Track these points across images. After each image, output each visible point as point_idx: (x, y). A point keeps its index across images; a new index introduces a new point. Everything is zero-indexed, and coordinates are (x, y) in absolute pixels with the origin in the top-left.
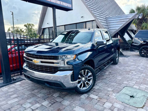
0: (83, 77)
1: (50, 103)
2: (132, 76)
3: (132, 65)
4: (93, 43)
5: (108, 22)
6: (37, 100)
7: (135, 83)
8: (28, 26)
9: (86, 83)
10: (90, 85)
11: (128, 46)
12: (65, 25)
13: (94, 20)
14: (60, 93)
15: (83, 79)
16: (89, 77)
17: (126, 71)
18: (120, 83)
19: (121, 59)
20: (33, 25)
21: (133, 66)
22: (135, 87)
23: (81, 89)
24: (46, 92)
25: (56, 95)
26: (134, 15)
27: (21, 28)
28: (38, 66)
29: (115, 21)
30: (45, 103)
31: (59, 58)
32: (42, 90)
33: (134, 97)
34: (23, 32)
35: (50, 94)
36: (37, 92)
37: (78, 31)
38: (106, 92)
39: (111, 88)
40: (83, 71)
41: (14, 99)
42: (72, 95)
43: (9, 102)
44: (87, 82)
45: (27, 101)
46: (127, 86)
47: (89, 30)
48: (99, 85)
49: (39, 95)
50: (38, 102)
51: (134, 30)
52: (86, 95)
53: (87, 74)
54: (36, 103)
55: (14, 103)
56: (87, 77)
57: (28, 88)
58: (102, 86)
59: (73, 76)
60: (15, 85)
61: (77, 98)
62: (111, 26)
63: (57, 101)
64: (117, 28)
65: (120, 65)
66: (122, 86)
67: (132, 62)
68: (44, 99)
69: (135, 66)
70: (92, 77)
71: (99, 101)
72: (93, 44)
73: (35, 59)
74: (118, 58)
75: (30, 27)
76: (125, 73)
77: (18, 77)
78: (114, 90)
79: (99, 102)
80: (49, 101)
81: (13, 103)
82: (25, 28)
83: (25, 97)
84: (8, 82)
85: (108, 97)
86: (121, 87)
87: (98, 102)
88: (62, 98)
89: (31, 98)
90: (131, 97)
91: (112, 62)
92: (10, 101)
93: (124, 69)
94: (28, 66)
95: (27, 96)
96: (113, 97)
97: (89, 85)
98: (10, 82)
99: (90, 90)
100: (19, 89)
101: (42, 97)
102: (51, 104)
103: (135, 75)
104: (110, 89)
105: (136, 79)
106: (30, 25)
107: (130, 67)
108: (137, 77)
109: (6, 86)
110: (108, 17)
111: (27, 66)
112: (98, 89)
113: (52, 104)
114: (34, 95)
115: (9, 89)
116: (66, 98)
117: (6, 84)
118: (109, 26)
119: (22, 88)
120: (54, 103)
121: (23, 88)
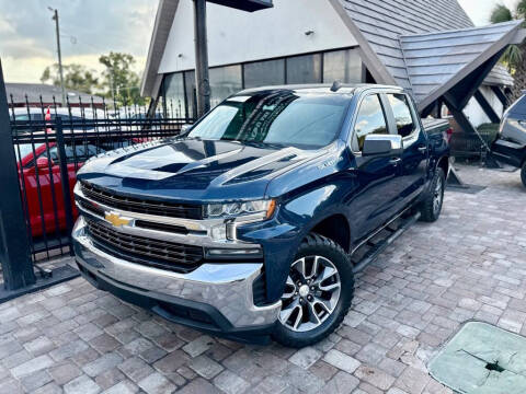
0: (304, 282)
1: (171, 381)
2: (495, 273)
3: (494, 227)
4: (349, 144)
5: (407, 55)
6: (122, 366)
7: (504, 306)
8: (112, 62)
9: (312, 305)
10: (331, 312)
11: (477, 147)
12: (242, 64)
13: (352, 48)
14: (211, 340)
15: (304, 290)
16: (327, 282)
17: (470, 253)
18: (446, 303)
19: (450, 200)
20: (130, 58)
21: (497, 232)
22: (504, 322)
23: (294, 329)
24: (157, 332)
25: (196, 347)
26: (509, 29)
27: (87, 69)
28: (125, 237)
29: (435, 52)
30: (153, 382)
31: (206, 211)
32: (144, 324)
33: (501, 370)
34: (95, 82)
35: (175, 341)
36: (126, 332)
37: (290, 92)
38: (389, 342)
39: (409, 323)
40: (303, 260)
41: (35, 360)
42: (257, 350)
43: (17, 372)
44: (316, 301)
45: (85, 369)
46: (473, 320)
47: (334, 89)
48: (366, 310)
49: (133, 346)
50: (126, 377)
51: (502, 85)
52: (311, 353)
53: (321, 270)
54: (119, 381)
55: (34, 374)
56: (319, 282)
57: (94, 310)
58: (375, 317)
59: (261, 284)
60: (48, 297)
61: (277, 363)
62: (419, 71)
63: (199, 376)
64: (443, 80)
65: (445, 226)
66: (453, 317)
67: (492, 214)
68: (151, 365)
69: (505, 229)
70: (339, 284)
71: (362, 381)
72: (347, 148)
73: (116, 212)
74: (439, 198)
75: (121, 66)
76: (464, 260)
77: (61, 262)
78: (424, 337)
79: (363, 386)
80: (169, 372)
81: (29, 376)
82: (104, 67)
83: (77, 350)
84: (21, 286)
85: (399, 368)
86: (449, 324)
87: (358, 387)
88: (220, 363)
89: (100, 356)
90: (490, 367)
91: (418, 215)
92: (18, 365)
93: (461, 242)
94: (89, 234)
95: (86, 347)
96: (419, 366)
97: (326, 312)
98: (28, 284)
99: (331, 331)
100: (60, 314)
101: (144, 354)
102: (175, 388)
103: (505, 271)
104: (405, 331)
105: (511, 287)
106: (118, 57)
107: (485, 234)
108: (512, 281)
109: (14, 302)
110: (408, 34)
111: (86, 230)
112: (361, 329)
113: (179, 388)
114: (111, 345)
115: (23, 312)
116: (234, 361)
117: (13, 293)
118: (411, 72)
119: (70, 312)
120: (188, 382)
121: (74, 313)
